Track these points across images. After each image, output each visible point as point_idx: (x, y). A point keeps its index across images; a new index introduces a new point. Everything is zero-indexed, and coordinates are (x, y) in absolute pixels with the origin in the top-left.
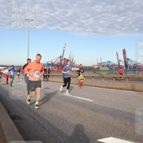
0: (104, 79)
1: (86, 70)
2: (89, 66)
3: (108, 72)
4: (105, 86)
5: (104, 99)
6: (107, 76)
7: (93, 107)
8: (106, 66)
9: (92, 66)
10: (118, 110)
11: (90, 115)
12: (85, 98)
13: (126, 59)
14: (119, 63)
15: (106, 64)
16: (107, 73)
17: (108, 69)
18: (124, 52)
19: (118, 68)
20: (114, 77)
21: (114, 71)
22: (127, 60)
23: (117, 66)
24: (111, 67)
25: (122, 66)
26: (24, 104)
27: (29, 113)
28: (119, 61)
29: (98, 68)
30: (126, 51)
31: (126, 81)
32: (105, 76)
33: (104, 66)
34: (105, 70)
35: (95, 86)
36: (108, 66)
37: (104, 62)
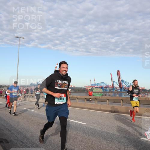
0: (97, 101)
1: (79, 91)
2: (82, 87)
3: (102, 94)
4: (98, 108)
5: (97, 122)
6: (100, 98)
7: (86, 130)
8: (100, 87)
9: (85, 87)
10: (111, 134)
11: (83, 139)
12: (77, 120)
13: (120, 80)
14: (113, 85)
15: (99, 86)
16: (100, 95)
17: (101, 90)
18: (119, 74)
19: (112, 89)
20: (108, 100)
21: (108, 92)
22: (121, 82)
23: (111, 87)
24: (105, 89)
25: (116, 88)
26: (12, 126)
27: (17, 136)
28: (113, 82)
29: (92, 90)
30: (120, 72)
31: (120, 104)
32: (99, 98)
33: (97, 88)
34: (98, 91)
35: (88, 108)
36: (102, 88)
37: (98, 84)
